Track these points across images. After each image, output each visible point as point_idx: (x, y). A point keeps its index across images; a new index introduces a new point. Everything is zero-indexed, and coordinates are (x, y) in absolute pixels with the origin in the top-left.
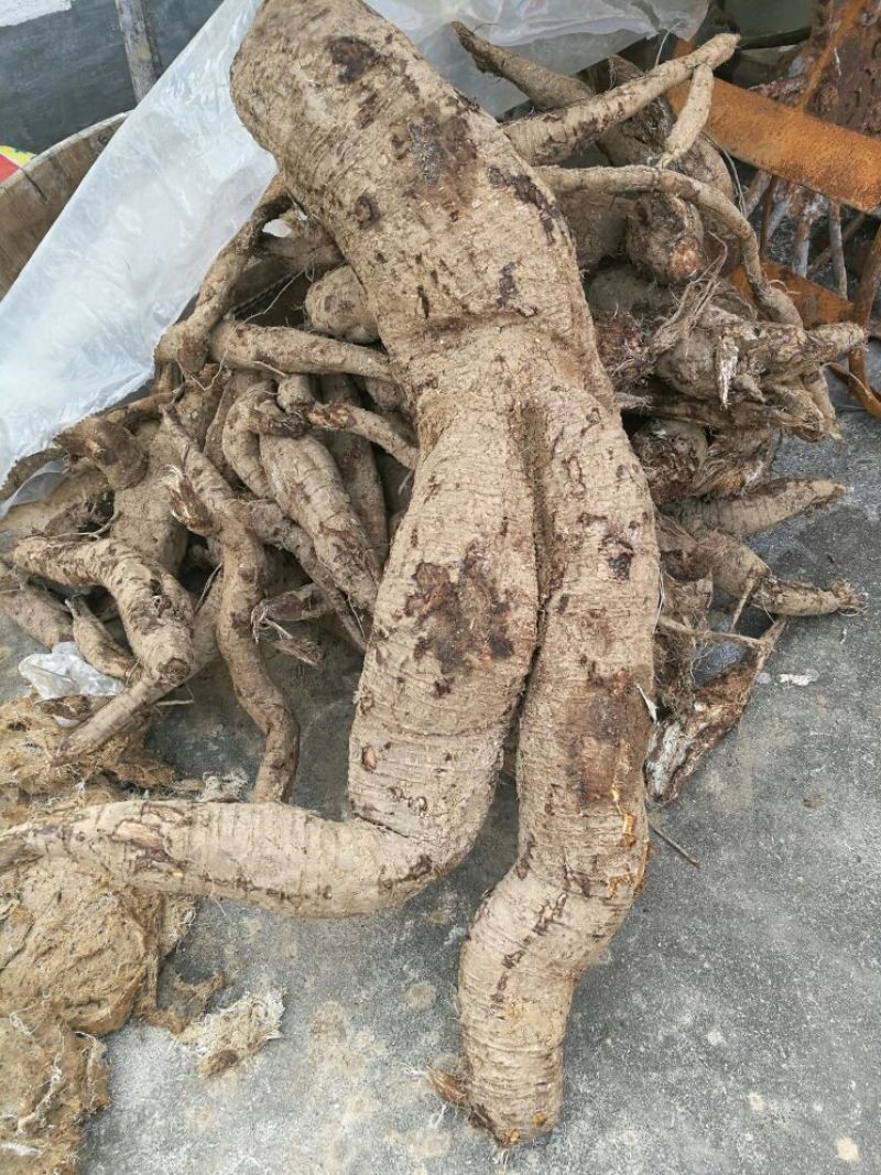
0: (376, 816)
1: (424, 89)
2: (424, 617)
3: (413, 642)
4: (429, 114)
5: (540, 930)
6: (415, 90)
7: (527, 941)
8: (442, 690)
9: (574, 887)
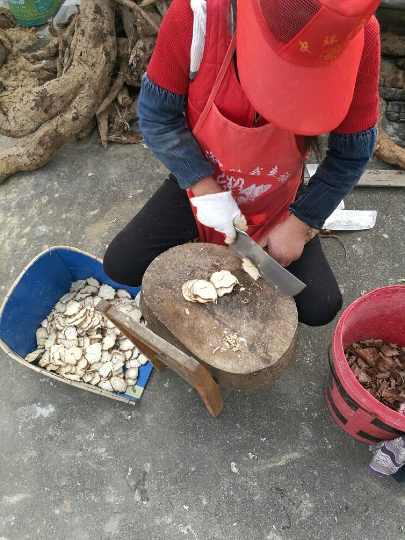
0: (8, 118)
1: (105, 25)
2: (38, 96)
3: (34, 98)
4: (102, 29)
5: (17, 155)
6: (103, 24)
7: (14, 155)
8: (32, 109)
9: (28, 154)
